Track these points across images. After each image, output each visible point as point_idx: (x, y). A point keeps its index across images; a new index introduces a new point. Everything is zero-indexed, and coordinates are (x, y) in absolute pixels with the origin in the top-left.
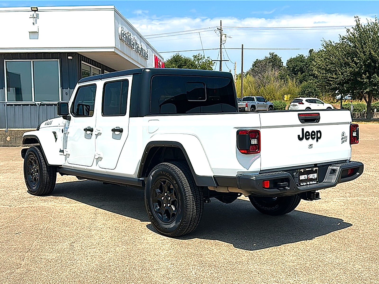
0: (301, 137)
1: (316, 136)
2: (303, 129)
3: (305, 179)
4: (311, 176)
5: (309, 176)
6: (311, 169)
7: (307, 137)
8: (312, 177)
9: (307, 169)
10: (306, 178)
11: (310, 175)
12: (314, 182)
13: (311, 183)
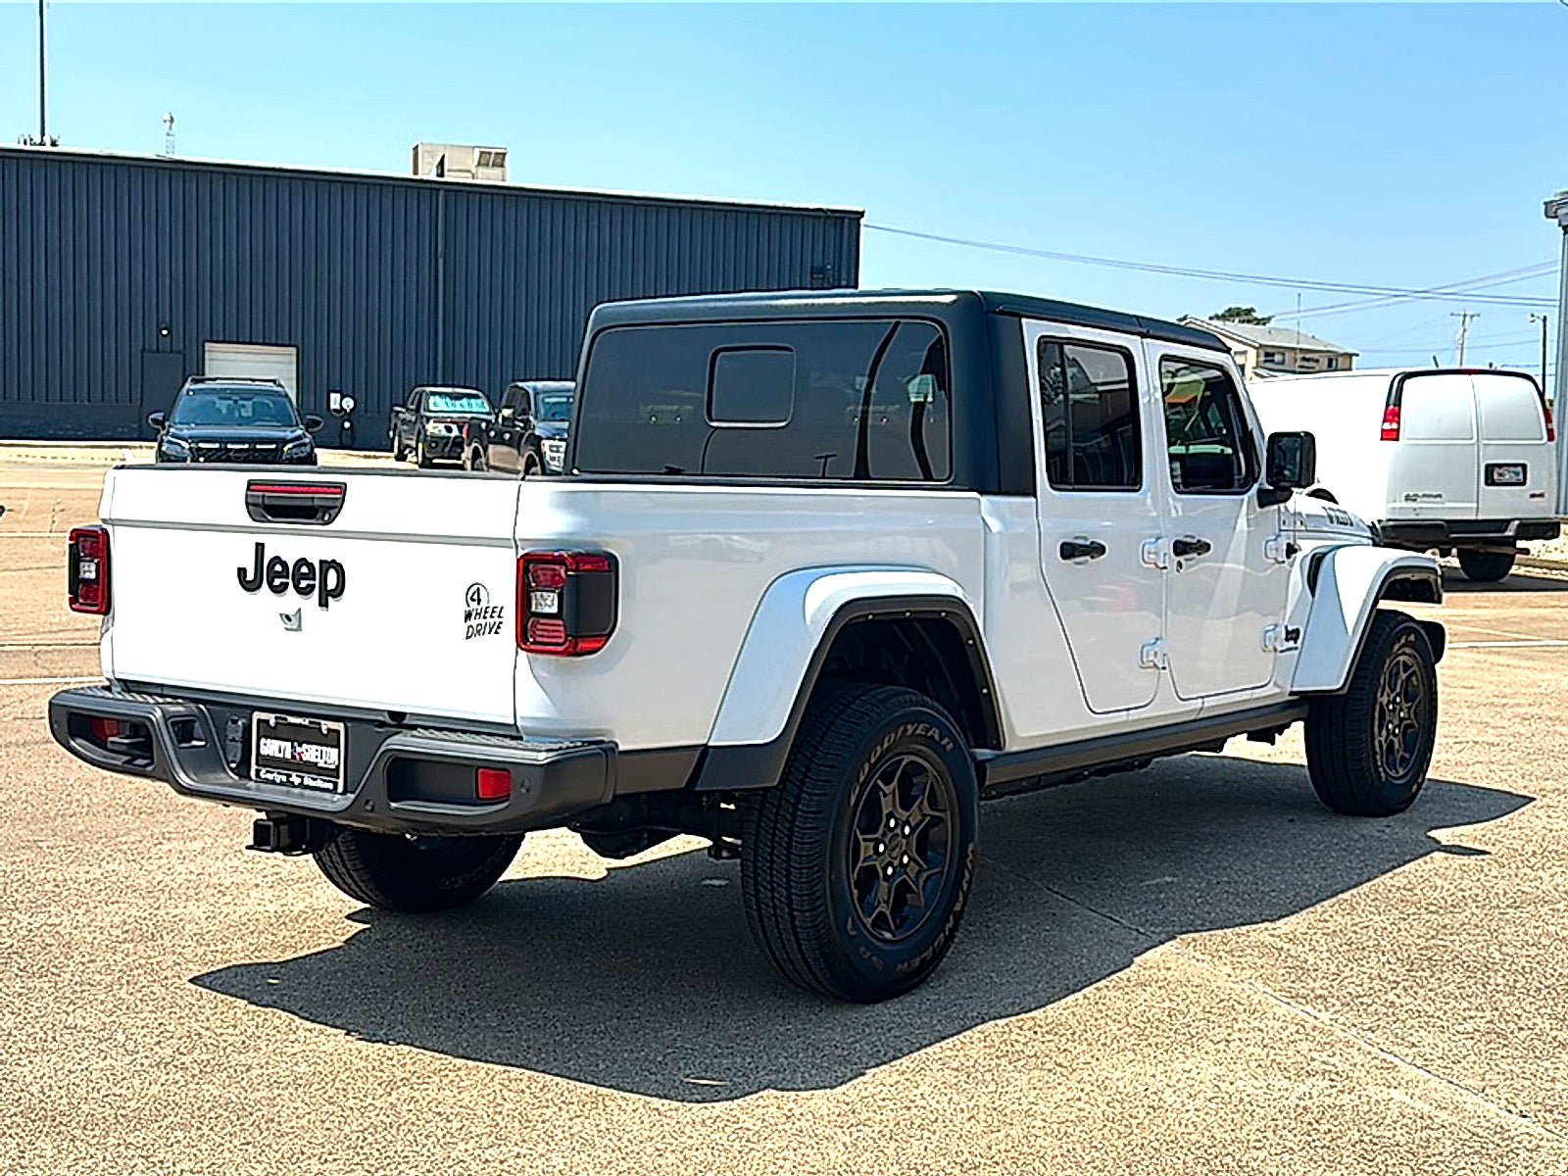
0: (250, 576)
1: (317, 583)
2: (260, 548)
3: (281, 755)
4: (310, 753)
5: (299, 749)
6: (310, 722)
7: (277, 582)
8: (314, 760)
9: (292, 720)
10: (288, 756)
11: (305, 746)
12: (319, 783)
13: (308, 781)
